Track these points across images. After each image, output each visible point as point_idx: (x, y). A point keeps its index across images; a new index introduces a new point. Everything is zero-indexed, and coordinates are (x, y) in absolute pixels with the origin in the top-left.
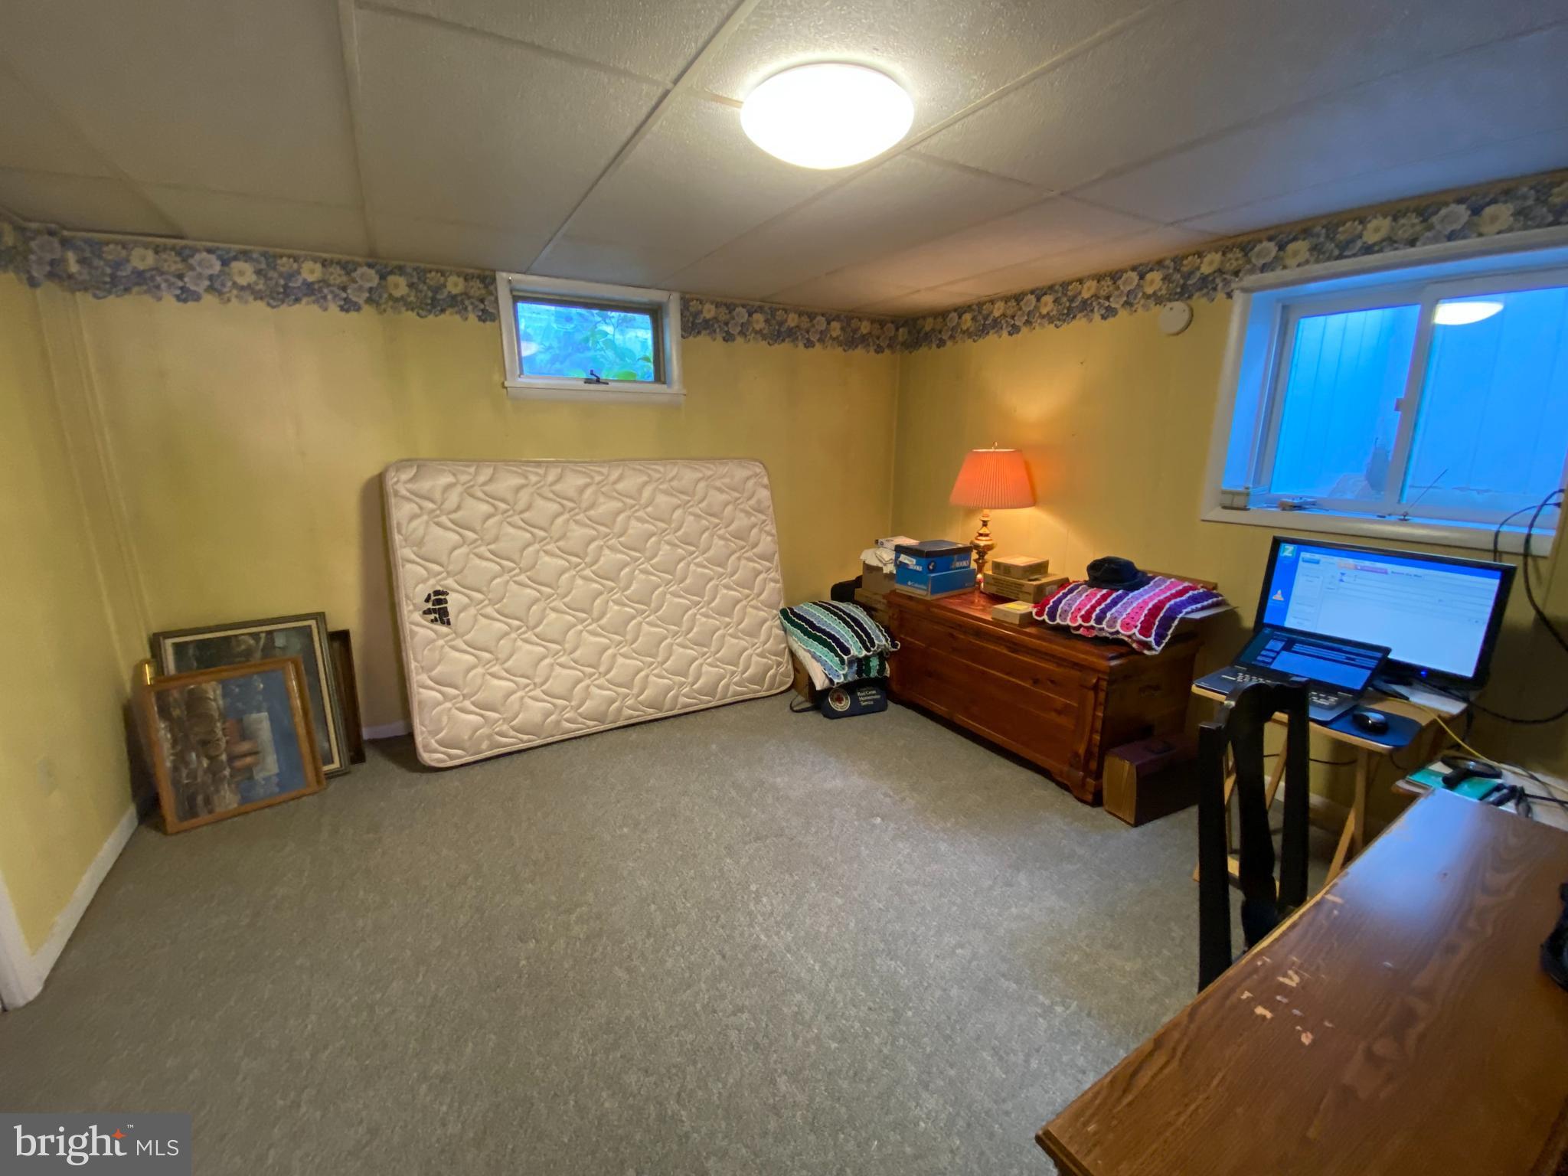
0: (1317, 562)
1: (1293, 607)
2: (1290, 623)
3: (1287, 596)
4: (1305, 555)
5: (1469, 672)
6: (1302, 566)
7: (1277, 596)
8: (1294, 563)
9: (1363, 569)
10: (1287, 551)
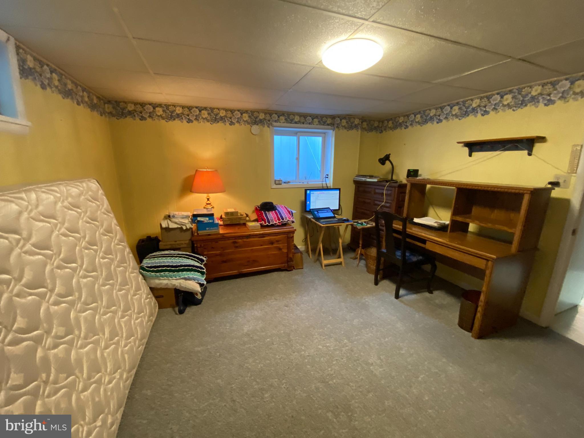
0: (314, 193)
1: (311, 204)
2: (311, 208)
3: (310, 202)
4: (312, 192)
5: (338, 208)
6: (311, 195)
7: (308, 203)
8: (310, 194)
9: (321, 193)
10: (308, 192)
